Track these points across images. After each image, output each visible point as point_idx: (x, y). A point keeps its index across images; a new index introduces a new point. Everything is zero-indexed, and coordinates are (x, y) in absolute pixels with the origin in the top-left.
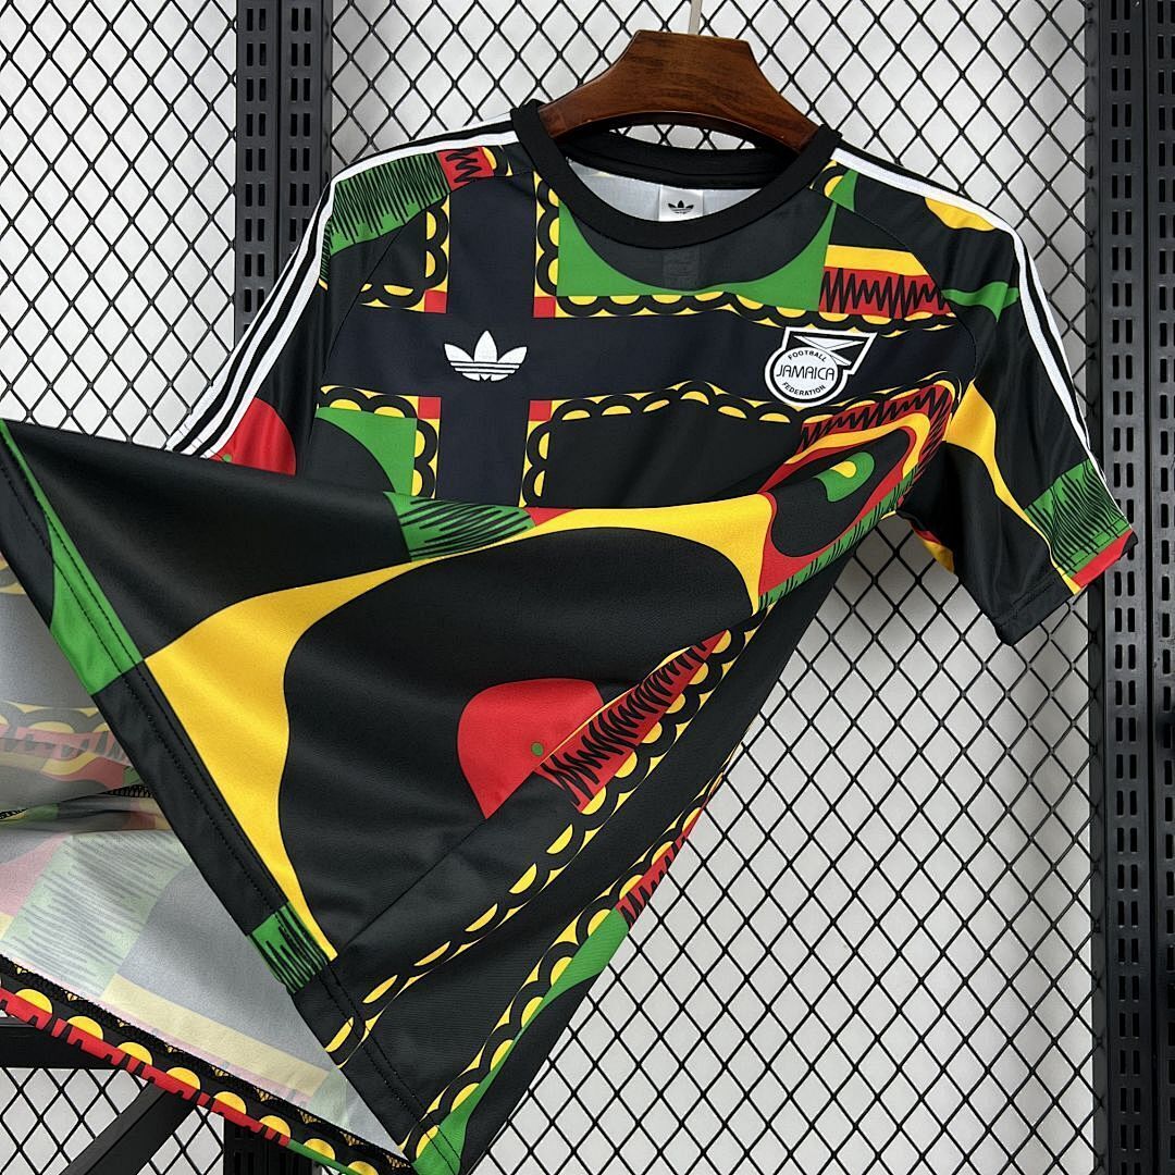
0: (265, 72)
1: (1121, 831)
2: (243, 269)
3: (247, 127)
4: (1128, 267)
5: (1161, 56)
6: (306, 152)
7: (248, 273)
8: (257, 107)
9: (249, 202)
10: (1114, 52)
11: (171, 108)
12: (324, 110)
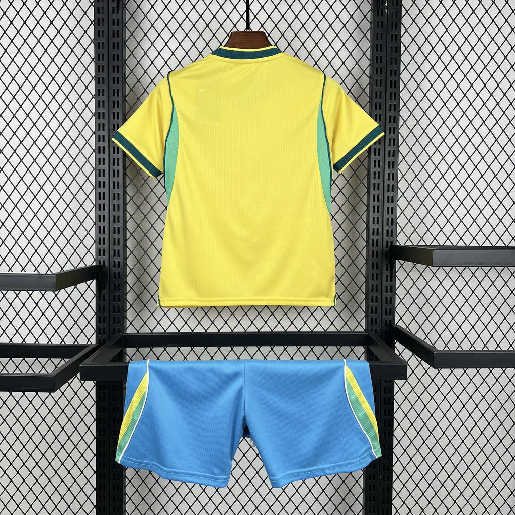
0: (103, 40)
1: (372, 285)
2: (97, 105)
3: (98, 58)
4: (380, 109)
5: (392, 40)
6: (118, 67)
7: (99, 106)
8: (101, 51)
9: (99, 83)
10: (377, 39)
11: (72, 50)
12: (123, 52)
